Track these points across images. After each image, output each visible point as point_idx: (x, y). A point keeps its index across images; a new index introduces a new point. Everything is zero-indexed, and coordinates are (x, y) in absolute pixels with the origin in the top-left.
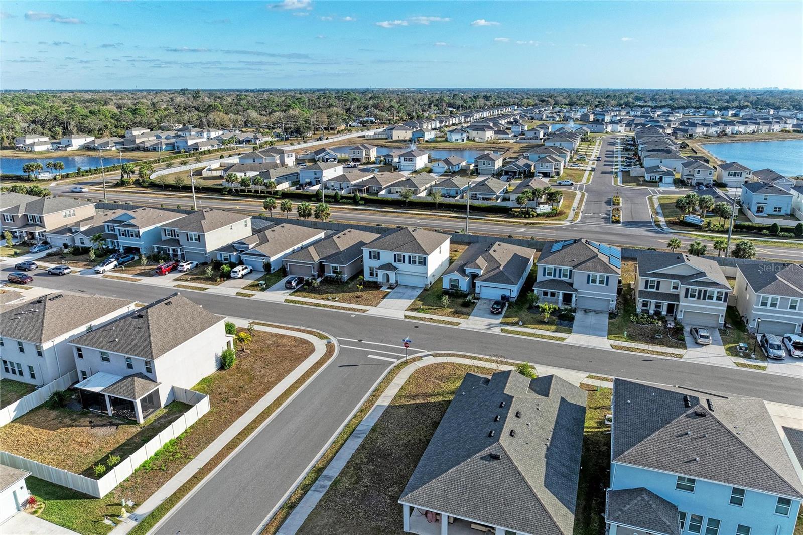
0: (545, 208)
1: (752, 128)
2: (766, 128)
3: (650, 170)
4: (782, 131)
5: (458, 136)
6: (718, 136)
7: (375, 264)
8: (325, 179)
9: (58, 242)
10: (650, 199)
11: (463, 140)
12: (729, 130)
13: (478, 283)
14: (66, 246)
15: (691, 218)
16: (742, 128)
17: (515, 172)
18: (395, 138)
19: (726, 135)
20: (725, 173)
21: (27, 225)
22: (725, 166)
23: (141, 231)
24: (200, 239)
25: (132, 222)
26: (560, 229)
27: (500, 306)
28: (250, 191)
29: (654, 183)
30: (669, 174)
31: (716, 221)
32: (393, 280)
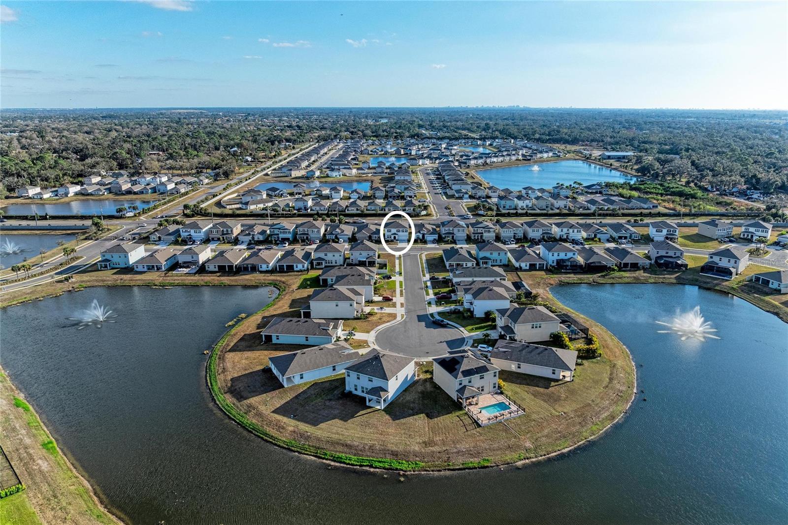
0: (424, 213)
1: (500, 159)
2: (507, 158)
3: (458, 191)
4: (517, 160)
5: (337, 173)
6: (483, 165)
7: (390, 234)
9: (246, 239)
10: (462, 205)
12: (488, 161)
13: (426, 236)
14: (250, 240)
15: (481, 212)
16: (495, 160)
18: (293, 176)
19: (487, 164)
20: (490, 191)
22: (490, 188)
23: (291, 231)
24: (319, 231)
25: (286, 227)
26: (434, 220)
27: (434, 242)
29: (461, 198)
30: (466, 193)
31: (489, 213)
32: (397, 238)
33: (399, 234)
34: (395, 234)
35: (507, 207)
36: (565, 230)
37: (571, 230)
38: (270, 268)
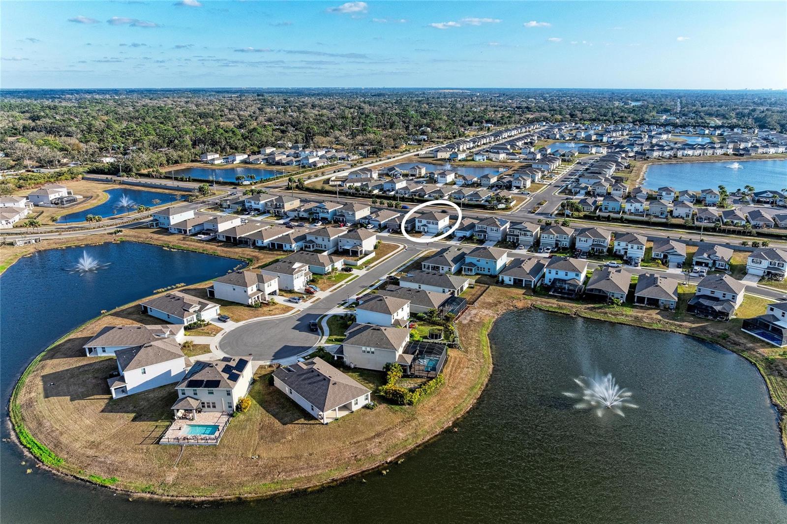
0: (502, 206)
4: (724, 154)
5: (481, 157)
7: (420, 224)
8: (397, 188)
9: (293, 215)
11: (484, 160)
13: (456, 231)
14: (295, 216)
15: (567, 212)
17: (501, 186)
18: (439, 157)
21: (276, 208)
23: (330, 211)
24: (354, 215)
25: (326, 207)
28: (360, 194)
29: (574, 194)
30: (585, 188)
31: (576, 214)
32: (426, 230)
33: (430, 226)
34: (425, 225)
35: (610, 209)
36: (623, 244)
37: (630, 246)
38: (265, 245)
